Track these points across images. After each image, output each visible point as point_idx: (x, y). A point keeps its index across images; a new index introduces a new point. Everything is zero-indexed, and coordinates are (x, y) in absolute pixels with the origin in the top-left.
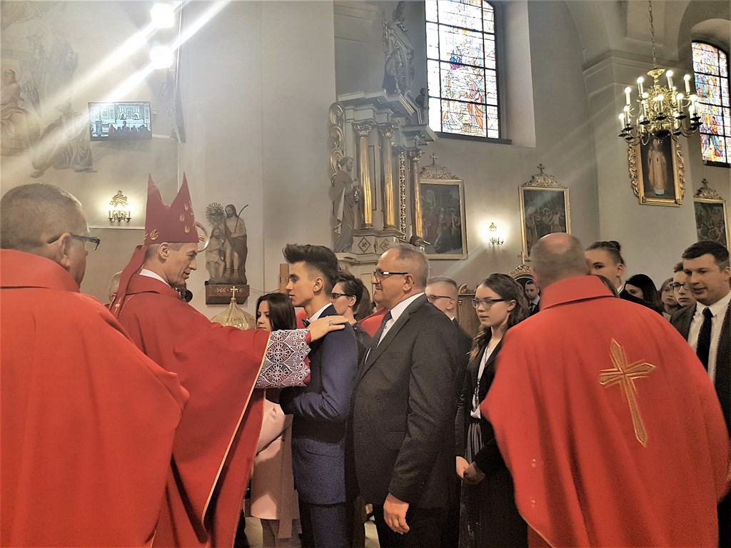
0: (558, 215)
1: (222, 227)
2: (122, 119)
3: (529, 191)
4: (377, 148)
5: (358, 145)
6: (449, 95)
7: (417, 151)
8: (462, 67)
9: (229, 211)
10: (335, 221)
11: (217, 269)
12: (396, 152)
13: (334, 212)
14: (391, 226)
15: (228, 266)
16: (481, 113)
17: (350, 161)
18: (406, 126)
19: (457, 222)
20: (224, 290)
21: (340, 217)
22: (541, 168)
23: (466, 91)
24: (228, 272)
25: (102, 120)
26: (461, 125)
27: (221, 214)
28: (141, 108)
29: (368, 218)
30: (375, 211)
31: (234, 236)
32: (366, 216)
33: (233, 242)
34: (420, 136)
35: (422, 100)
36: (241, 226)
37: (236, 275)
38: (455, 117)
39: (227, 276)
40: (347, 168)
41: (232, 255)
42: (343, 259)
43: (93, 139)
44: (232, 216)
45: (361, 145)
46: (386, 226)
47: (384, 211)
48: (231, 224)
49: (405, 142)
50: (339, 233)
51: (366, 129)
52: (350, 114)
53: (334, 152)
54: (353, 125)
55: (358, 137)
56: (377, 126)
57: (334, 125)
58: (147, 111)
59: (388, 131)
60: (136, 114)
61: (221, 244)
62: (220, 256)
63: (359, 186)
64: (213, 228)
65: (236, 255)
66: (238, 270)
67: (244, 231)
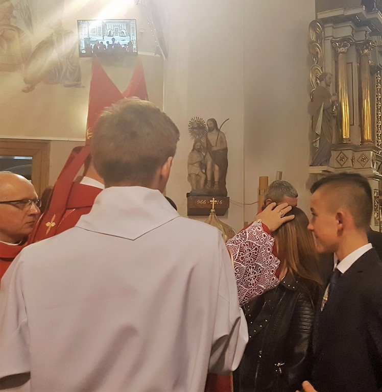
1: (203, 140)
2: (110, 36)
4: (355, 65)
5: (336, 62)
9: (210, 124)
10: (313, 135)
12: (374, 70)
13: (313, 127)
14: (368, 141)
15: (209, 179)
17: (328, 76)
20: (204, 202)
21: (318, 131)
24: (209, 184)
25: (90, 36)
27: (203, 128)
28: (128, 25)
29: (346, 133)
30: (353, 126)
31: (215, 149)
32: (344, 131)
33: (214, 155)
36: (223, 140)
37: (216, 187)
39: (208, 188)
40: (326, 83)
41: (213, 167)
42: (321, 172)
43: (81, 55)
44: (213, 130)
45: (340, 62)
46: (363, 141)
47: (362, 126)
48: (212, 137)
50: (318, 146)
51: (345, 46)
52: (329, 31)
53: (314, 68)
54: (332, 42)
55: (336, 54)
56: (356, 44)
57: (313, 42)
58: (133, 28)
59: (366, 49)
60: (123, 30)
61: (203, 157)
62: (201, 169)
63: (338, 101)
64: (195, 141)
65: (217, 167)
66: (218, 182)
67: (225, 144)
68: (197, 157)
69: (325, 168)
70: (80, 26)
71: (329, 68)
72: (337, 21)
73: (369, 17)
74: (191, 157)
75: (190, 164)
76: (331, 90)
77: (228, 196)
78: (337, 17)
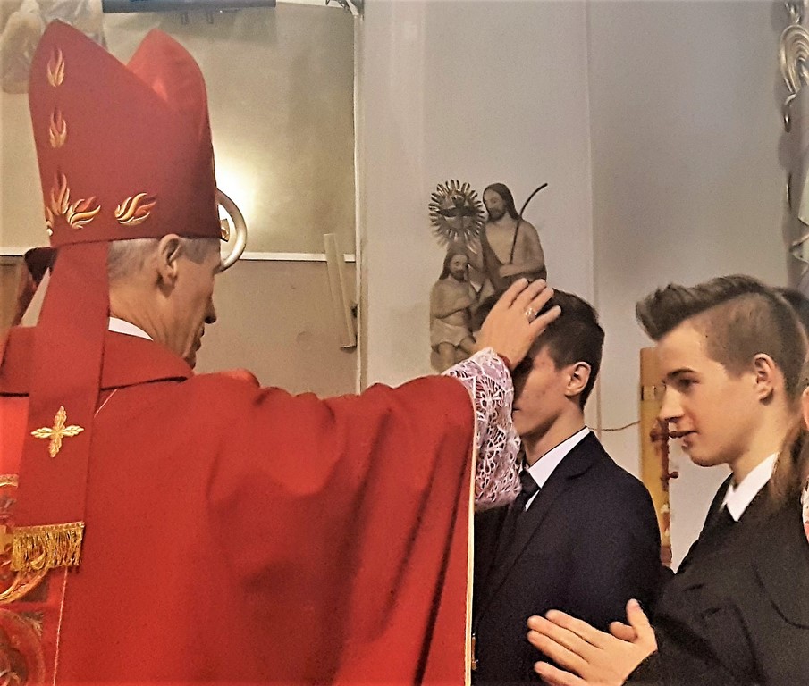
1: (474, 248)
9: (494, 201)
10: (793, 227)
13: (792, 203)
21: (806, 215)
27: (473, 211)
36: (530, 246)
44: (500, 217)
48: (500, 238)
50: (806, 258)
53: (790, 35)
61: (472, 294)
62: (469, 329)
64: (450, 250)
67: (537, 258)
68: (456, 296)
74: (438, 296)
75: (439, 316)
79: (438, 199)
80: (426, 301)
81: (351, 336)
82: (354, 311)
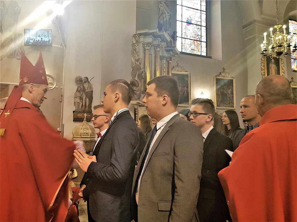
0: (230, 90)
1: (82, 87)
3: (218, 79)
4: (153, 55)
5: (145, 54)
6: (185, 36)
7: (171, 58)
8: (191, 25)
9: (85, 79)
11: (78, 106)
12: (162, 58)
15: (84, 105)
16: (199, 45)
17: (141, 59)
18: (166, 47)
19: (187, 91)
20: (81, 115)
22: (224, 69)
23: (193, 35)
24: (84, 107)
25: (30, 37)
26: (191, 49)
27: (82, 81)
28: (48, 32)
31: (87, 91)
33: (87, 94)
34: (172, 52)
35: (174, 37)
36: (91, 87)
37: (87, 108)
38: (188, 46)
39: (83, 109)
41: (86, 99)
42: (136, 103)
44: (86, 82)
45: (146, 53)
48: (86, 85)
49: (166, 54)
51: (149, 46)
52: (142, 39)
53: (134, 56)
54: (143, 44)
55: (145, 50)
56: (153, 46)
57: (135, 44)
58: (50, 34)
59: (158, 48)
60: (46, 35)
61: (81, 94)
62: (80, 100)
63: (145, 71)
64: (78, 87)
65: (88, 100)
66: (88, 106)
67: (92, 89)
68: (78, 94)
69: (138, 101)
70: (25, 32)
71: (141, 56)
72: (145, 35)
73: (160, 34)
74: (75, 94)
75: (75, 97)
76: (142, 66)
77: (92, 113)
78: (145, 33)
79: (76, 79)
80: (74, 95)
81: (61, 100)
82: (62, 96)
